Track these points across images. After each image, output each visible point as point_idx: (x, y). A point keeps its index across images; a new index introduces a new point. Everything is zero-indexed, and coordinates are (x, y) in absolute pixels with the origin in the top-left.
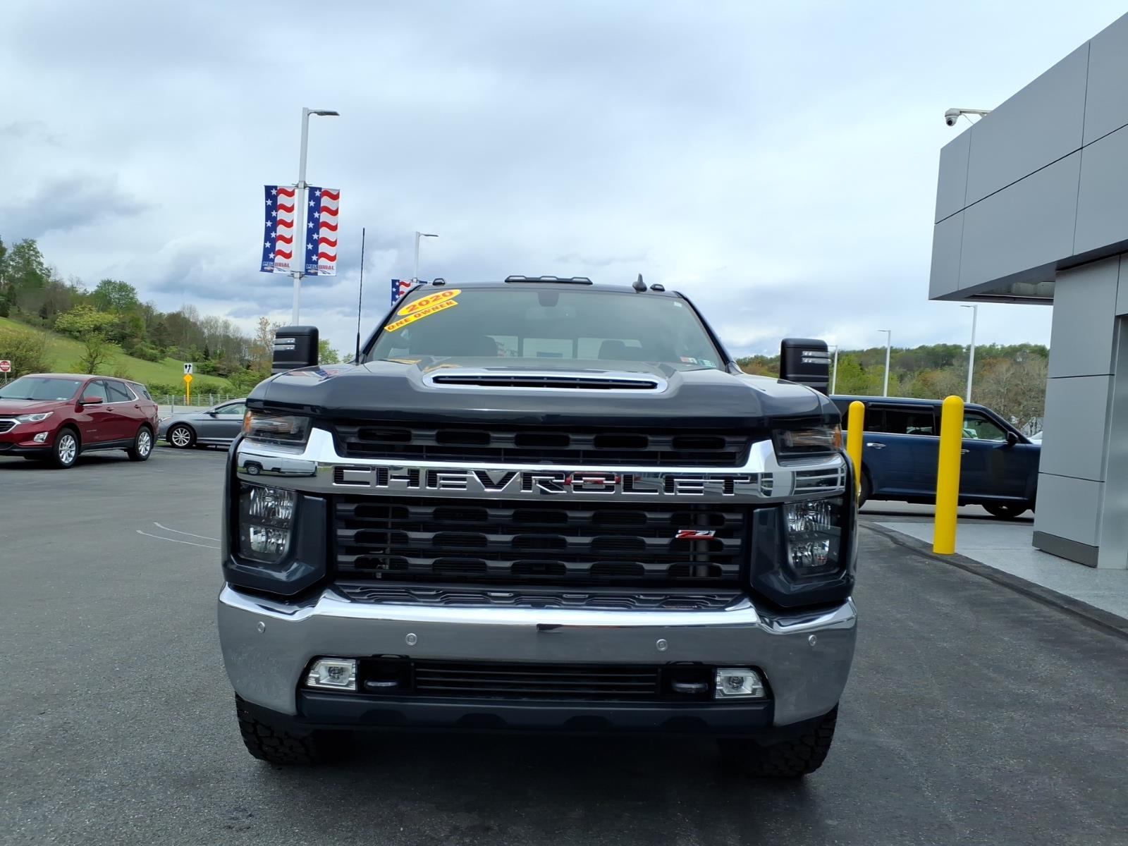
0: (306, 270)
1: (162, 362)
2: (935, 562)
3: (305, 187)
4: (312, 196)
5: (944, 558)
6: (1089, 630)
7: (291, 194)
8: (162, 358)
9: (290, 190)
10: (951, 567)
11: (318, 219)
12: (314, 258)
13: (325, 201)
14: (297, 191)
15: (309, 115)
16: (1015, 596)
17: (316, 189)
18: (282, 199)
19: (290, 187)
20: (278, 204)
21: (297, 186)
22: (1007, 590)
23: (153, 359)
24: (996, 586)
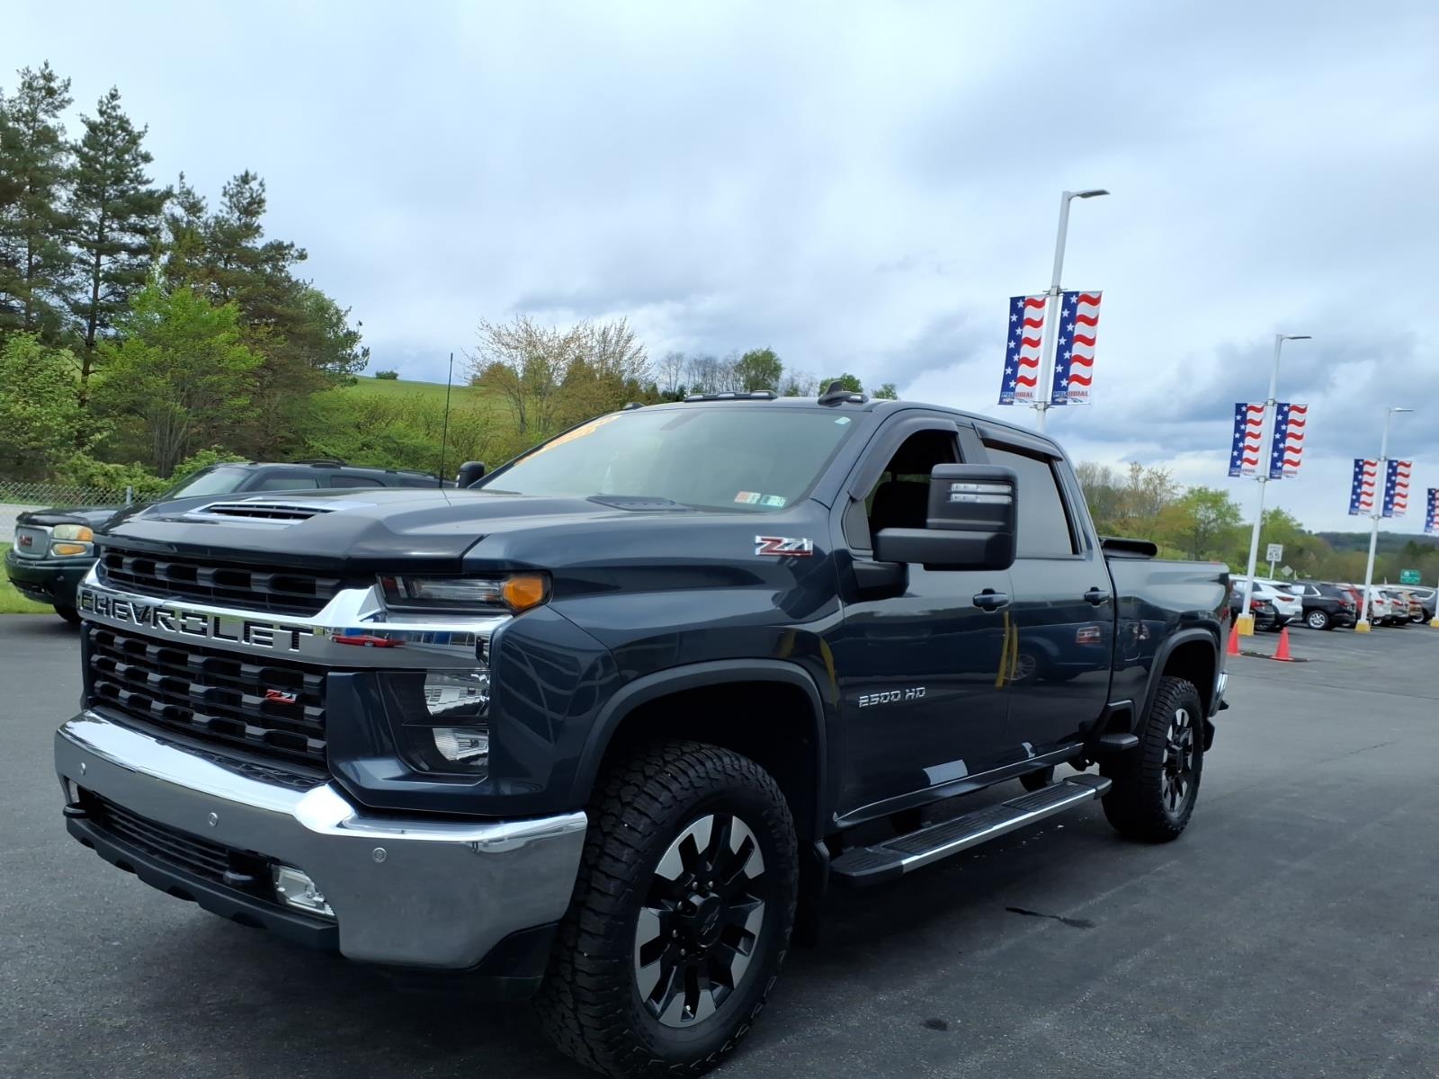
0: (1053, 399)
3: (1058, 294)
4: (1067, 304)
7: (1039, 305)
9: (1040, 300)
11: (1072, 333)
12: (1064, 383)
13: (1083, 309)
14: (1048, 300)
15: (1069, 200)
17: (1072, 294)
18: (1030, 313)
19: (1041, 296)
20: (1025, 318)
21: (1049, 293)
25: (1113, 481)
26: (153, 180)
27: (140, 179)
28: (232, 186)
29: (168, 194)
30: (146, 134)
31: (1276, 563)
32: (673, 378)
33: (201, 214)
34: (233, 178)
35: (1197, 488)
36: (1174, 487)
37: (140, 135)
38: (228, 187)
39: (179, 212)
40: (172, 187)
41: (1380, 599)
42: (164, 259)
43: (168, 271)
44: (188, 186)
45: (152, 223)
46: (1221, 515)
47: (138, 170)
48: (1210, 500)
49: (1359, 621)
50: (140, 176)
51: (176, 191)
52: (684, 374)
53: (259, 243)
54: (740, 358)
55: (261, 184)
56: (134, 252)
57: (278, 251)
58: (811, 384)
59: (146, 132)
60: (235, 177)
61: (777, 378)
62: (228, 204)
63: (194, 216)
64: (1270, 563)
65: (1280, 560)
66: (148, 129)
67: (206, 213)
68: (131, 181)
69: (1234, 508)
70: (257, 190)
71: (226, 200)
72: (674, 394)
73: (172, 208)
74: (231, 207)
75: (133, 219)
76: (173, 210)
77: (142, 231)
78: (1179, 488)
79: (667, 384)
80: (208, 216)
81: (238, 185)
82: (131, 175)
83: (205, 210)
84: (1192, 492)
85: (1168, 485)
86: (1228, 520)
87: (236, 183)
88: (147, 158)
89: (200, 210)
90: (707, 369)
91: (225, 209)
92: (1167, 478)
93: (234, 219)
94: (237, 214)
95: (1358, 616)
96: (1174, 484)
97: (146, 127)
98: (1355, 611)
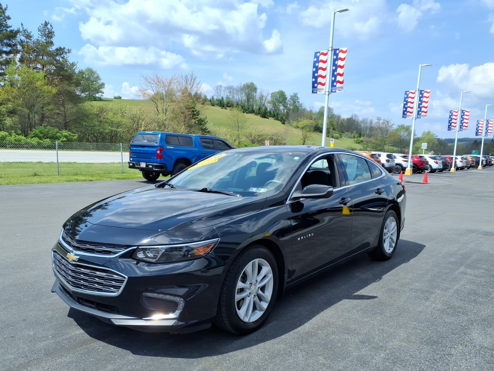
8: (341, 138)
23: (337, 138)
26: (12, 26)
27: (7, 26)
28: (41, 27)
29: (18, 32)
30: (8, 8)
31: (425, 149)
32: (219, 94)
33: (31, 38)
34: (41, 24)
35: (400, 125)
36: (392, 125)
37: (5, 9)
38: (40, 28)
39: (23, 38)
40: (19, 28)
41: (461, 160)
42: (19, 56)
43: (21, 61)
44: (25, 28)
45: (13, 42)
46: (409, 134)
47: (6, 22)
48: (405, 129)
49: (452, 169)
50: (7, 24)
51: (21, 30)
52: (223, 92)
53: (53, 48)
54: (242, 86)
55: (51, 26)
56: (7, 53)
57: (60, 51)
58: (268, 94)
59: (7, 7)
60: (42, 24)
61: (256, 92)
62: (41, 35)
63: (29, 39)
64: (423, 149)
65: (426, 148)
66: (8, 6)
67: (34, 38)
68: (4, 27)
70: (50, 28)
71: (40, 33)
72: (219, 100)
73: (21, 37)
74: (42, 36)
75: (5, 41)
76: (21, 38)
77: (9, 45)
78: (394, 125)
79: (217, 96)
80: (34, 39)
81: (43, 27)
82: (4, 25)
83: (33, 37)
84: (399, 126)
85: (390, 124)
87: (43, 26)
88: (9, 18)
89: (31, 37)
90: (231, 90)
91: (40, 36)
92: (390, 122)
93: (43, 40)
94: (45, 38)
95: (451, 166)
97: (7, 6)
98: (450, 165)
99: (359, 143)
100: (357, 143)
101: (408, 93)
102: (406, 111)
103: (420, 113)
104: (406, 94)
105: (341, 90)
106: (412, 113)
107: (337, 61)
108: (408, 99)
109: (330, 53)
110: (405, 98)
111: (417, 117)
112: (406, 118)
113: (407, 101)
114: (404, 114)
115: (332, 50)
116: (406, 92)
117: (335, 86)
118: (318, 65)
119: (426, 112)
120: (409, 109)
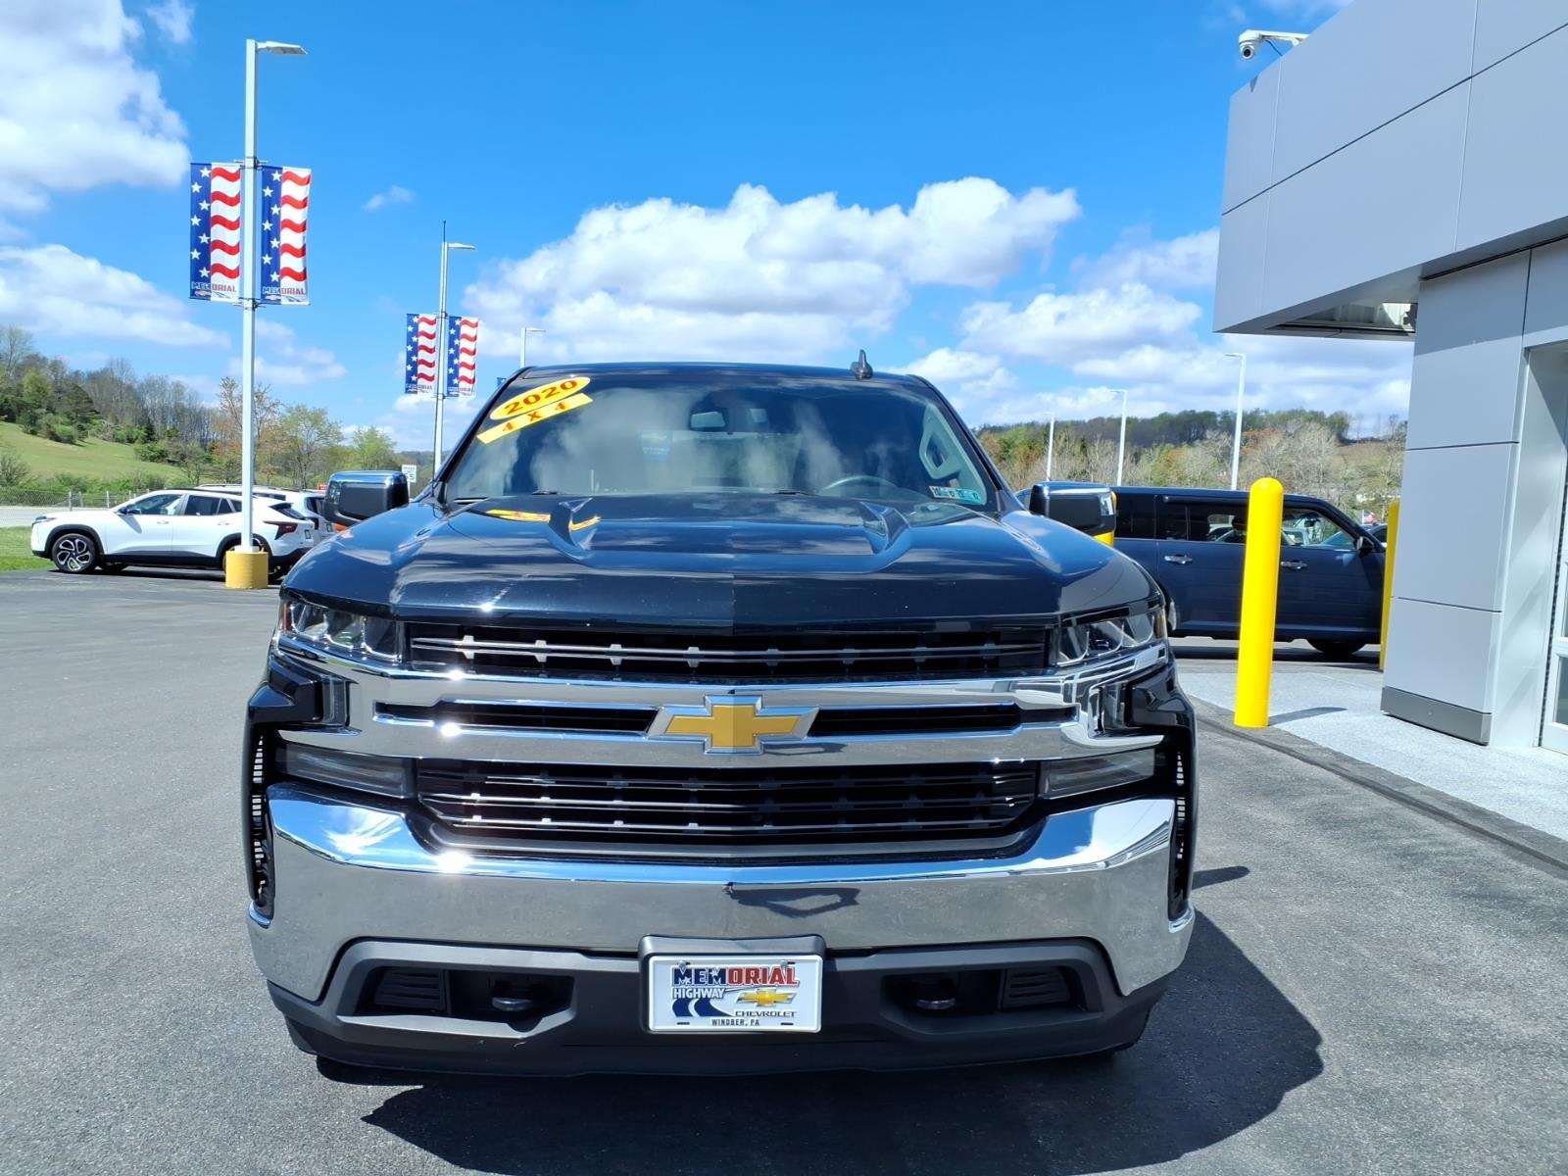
0: (262, 296)
1: (82, 443)
2: (1243, 743)
4: (267, 180)
5: (1253, 735)
6: (1527, 871)
7: (232, 177)
8: (81, 438)
9: (232, 171)
10: (1270, 751)
11: (278, 217)
12: (274, 277)
13: (289, 189)
14: (243, 173)
16: (1385, 804)
17: (273, 169)
18: (220, 185)
19: (234, 167)
20: (213, 191)
22: (1369, 793)
23: (70, 441)
24: (1349, 786)
25: (188, 398)
35: (294, 406)
36: (274, 404)
46: (323, 435)
48: (310, 419)
69: (335, 425)
84: (291, 410)
85: (267, 403)
86: (330, 439)
96: (273, 401)
99: (152, 459)
100: (145, 460)
101: (415, 320)
102: (414, 372)
103: (456, 381)
104: (410, 323)
105: (299, 298)
106: (431, 379)
107: (278, 206)
108: (417, 336)
109: (249, 174)
110: (410, 335)
111: (448, 392)
112: (416, 392)
113: (417, 343)
114: (409, 381)
115: (255, 167)
116: (410, 316)
117: (277, 284)
118: (209, 207)
119: (472, 381)
120: (421, 369)
